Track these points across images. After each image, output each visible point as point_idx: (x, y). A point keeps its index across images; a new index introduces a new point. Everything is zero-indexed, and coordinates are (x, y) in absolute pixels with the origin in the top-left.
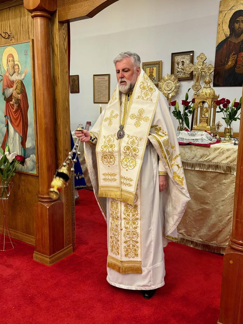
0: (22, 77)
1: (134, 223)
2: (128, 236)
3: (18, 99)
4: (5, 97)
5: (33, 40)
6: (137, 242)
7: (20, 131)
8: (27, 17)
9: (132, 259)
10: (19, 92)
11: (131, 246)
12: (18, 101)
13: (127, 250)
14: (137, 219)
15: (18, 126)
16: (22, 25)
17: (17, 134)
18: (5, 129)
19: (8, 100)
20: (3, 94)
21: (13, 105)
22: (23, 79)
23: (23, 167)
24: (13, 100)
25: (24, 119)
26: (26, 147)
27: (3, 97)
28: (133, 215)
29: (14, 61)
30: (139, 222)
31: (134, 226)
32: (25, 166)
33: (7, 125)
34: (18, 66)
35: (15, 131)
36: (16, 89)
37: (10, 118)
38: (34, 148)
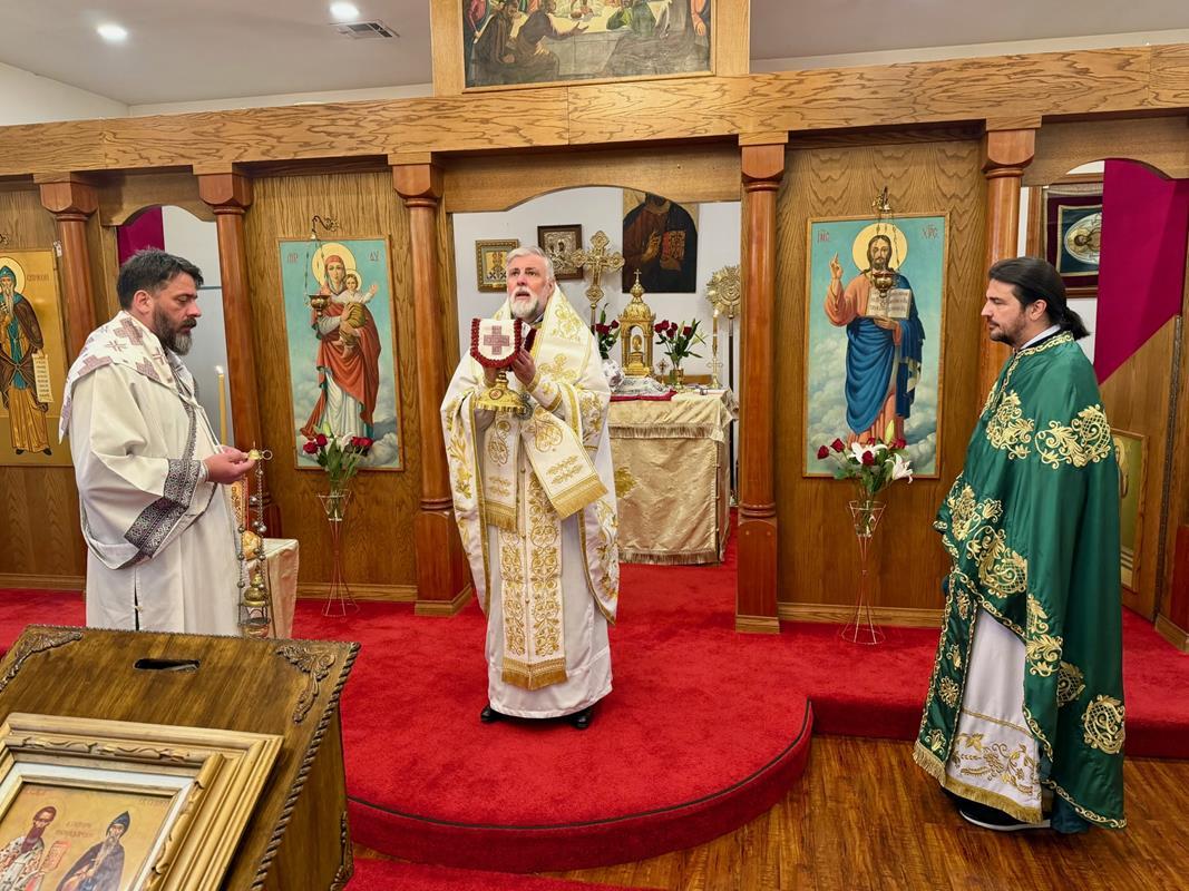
0: (367, 297)
1: (550, 586)
2: (540, 613)
3: (353, 337)
4: (319, 332)
5: (390, 236)
6: (557, 622)
7: (359, 394)
8: (374, 196)
9: (548, 658)
10: (358, 324)
11: (546, 631)
12: (353, 340)
13: (539, 642)
14: (555, 576)
15: (353, 384)
16: (363, 209)
17: (351, 401)
18: (320, 391)
19: (327, 338)
20: (315, 326)
21: (341, 347)
22: (369, 301)
23: (366, 459)
24: (341, 338)
26: (374, 421)
27: (315, 332)
28: (549, 571)
29: (344, 269)
30: (558, 580)
31: (551, 590)
32: (371, 456)
33: (324, 384)
34: (355, 278)
35: (345, 394)
36: (349, 318)
37: (332, 369)
38: (394, 422)
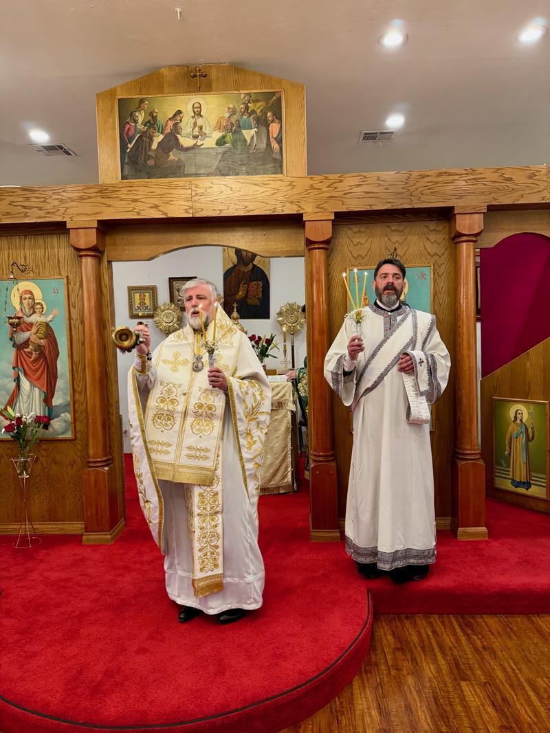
0: (49, 319)
1: (213, 520)
2: (204, 540)
3: (39, 346)
4: (15, 343)
5: (67, 277)
6: (217, 547)
7: (43, 385)
8: (56, 250)
9: (210, 573)
10: (43, 337)
11: (209, 554)
12: (39, 348)
13: (203, 562)
14: (217, 513)
15: (39, 378)
16: (48, 258)
17: (37, 390)
18: (14, 384)
19: (20, 347)
20: (12, 339)
21: (30, 353)
22: (51, 321)
23: (47, 431)
24: (30, 347)
25: (50, 370)
26: (54, 404)
27: (12, 343)
28: (212, 508)
29: (34, 299)
30: (220, 516)
31: (213, 523)
32: (50, 429)
33: (18, 379)
34: (42, 305)
35: (33, 385)
36: (37, 333)
37: (24, 369)
38: (68, 405)
